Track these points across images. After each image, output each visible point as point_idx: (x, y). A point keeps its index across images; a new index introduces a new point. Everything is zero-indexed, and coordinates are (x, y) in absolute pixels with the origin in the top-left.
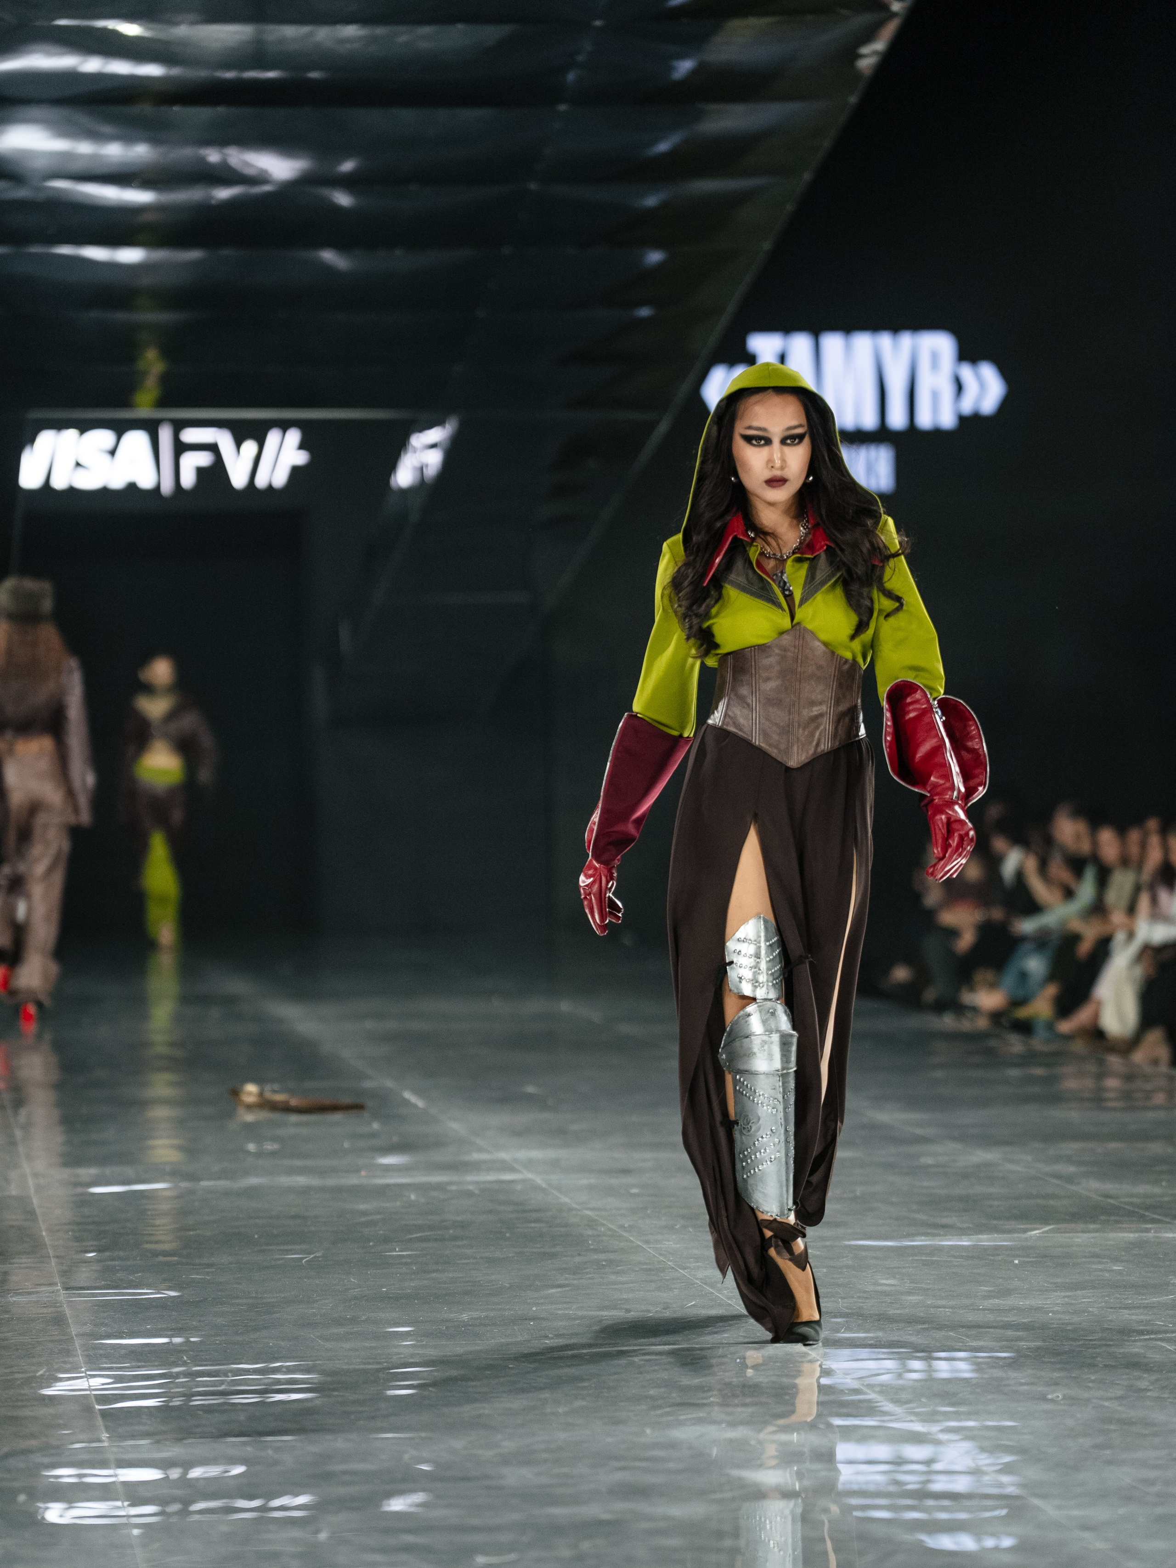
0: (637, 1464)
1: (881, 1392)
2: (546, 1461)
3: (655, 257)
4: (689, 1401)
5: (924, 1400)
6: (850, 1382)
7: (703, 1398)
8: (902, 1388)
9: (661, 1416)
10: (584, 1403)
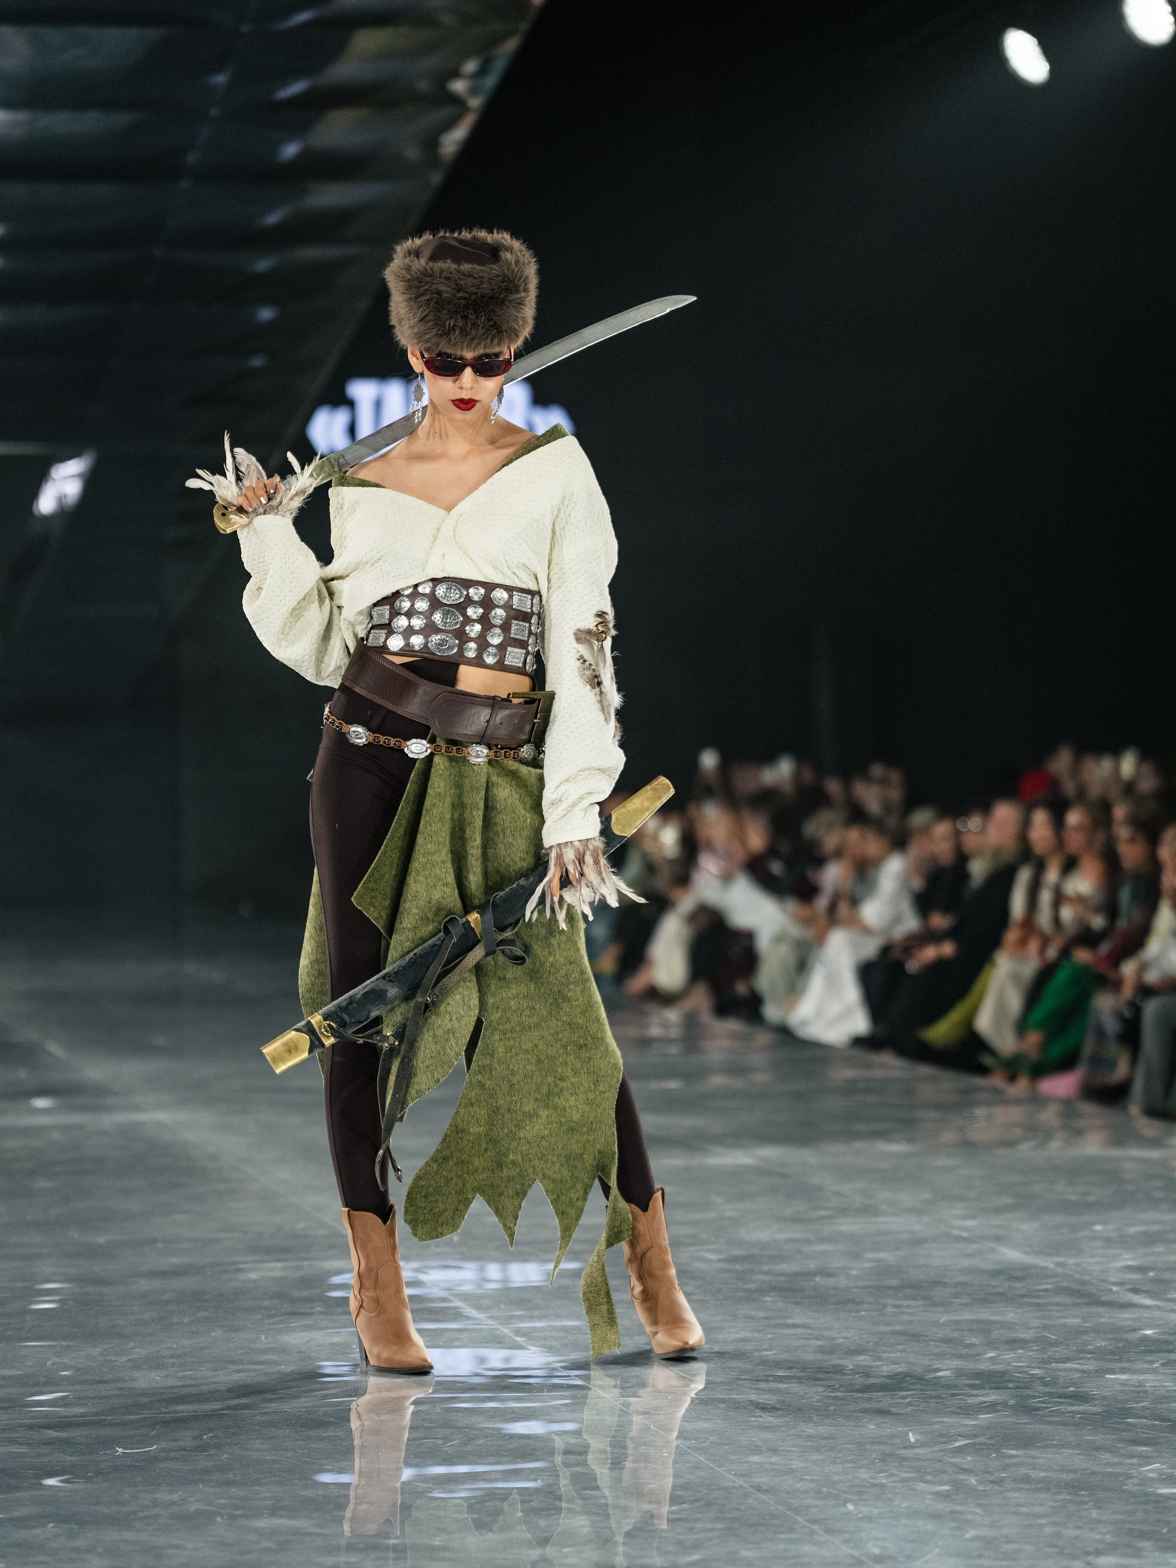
0: (253, 1367)
1: (465, 1300)
2: (172, 1366)
3: (266, 314)
4: (298, 1311)
5: (502, 1306)
6: (436, 1292)
7: (312, 1308)
8: (483, 1297)
9: (274, 1324)
10: (206, 1314)
